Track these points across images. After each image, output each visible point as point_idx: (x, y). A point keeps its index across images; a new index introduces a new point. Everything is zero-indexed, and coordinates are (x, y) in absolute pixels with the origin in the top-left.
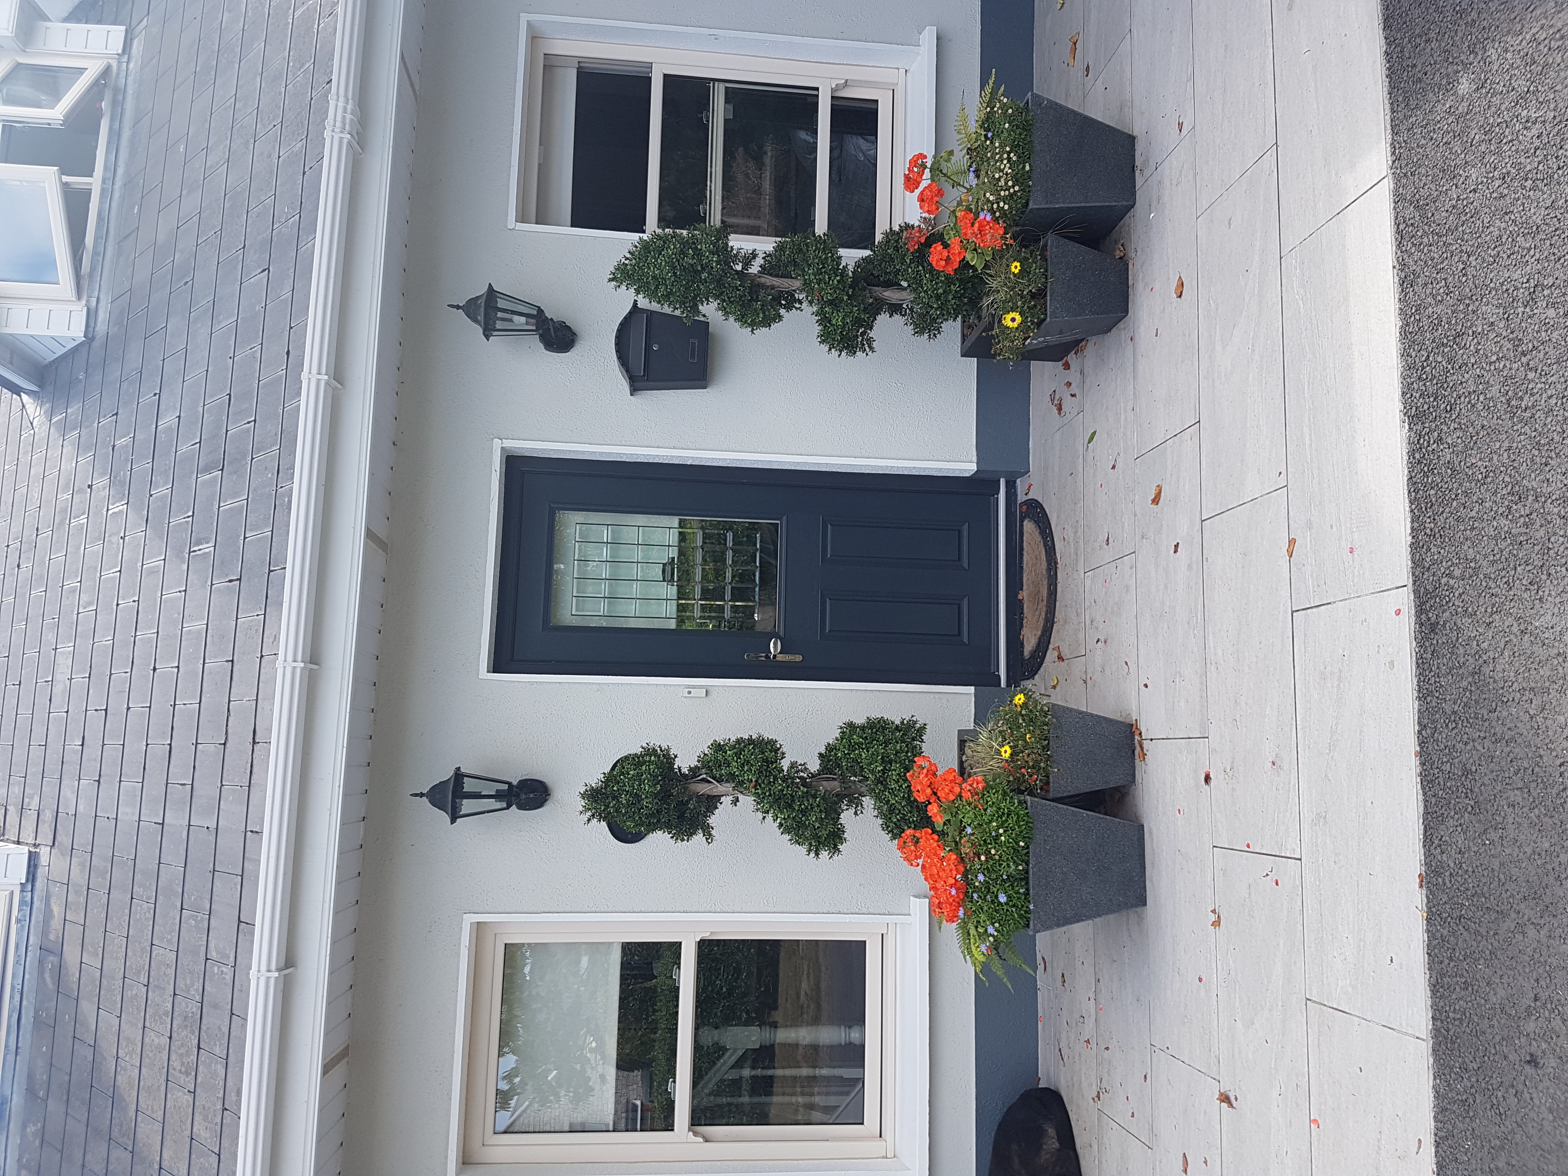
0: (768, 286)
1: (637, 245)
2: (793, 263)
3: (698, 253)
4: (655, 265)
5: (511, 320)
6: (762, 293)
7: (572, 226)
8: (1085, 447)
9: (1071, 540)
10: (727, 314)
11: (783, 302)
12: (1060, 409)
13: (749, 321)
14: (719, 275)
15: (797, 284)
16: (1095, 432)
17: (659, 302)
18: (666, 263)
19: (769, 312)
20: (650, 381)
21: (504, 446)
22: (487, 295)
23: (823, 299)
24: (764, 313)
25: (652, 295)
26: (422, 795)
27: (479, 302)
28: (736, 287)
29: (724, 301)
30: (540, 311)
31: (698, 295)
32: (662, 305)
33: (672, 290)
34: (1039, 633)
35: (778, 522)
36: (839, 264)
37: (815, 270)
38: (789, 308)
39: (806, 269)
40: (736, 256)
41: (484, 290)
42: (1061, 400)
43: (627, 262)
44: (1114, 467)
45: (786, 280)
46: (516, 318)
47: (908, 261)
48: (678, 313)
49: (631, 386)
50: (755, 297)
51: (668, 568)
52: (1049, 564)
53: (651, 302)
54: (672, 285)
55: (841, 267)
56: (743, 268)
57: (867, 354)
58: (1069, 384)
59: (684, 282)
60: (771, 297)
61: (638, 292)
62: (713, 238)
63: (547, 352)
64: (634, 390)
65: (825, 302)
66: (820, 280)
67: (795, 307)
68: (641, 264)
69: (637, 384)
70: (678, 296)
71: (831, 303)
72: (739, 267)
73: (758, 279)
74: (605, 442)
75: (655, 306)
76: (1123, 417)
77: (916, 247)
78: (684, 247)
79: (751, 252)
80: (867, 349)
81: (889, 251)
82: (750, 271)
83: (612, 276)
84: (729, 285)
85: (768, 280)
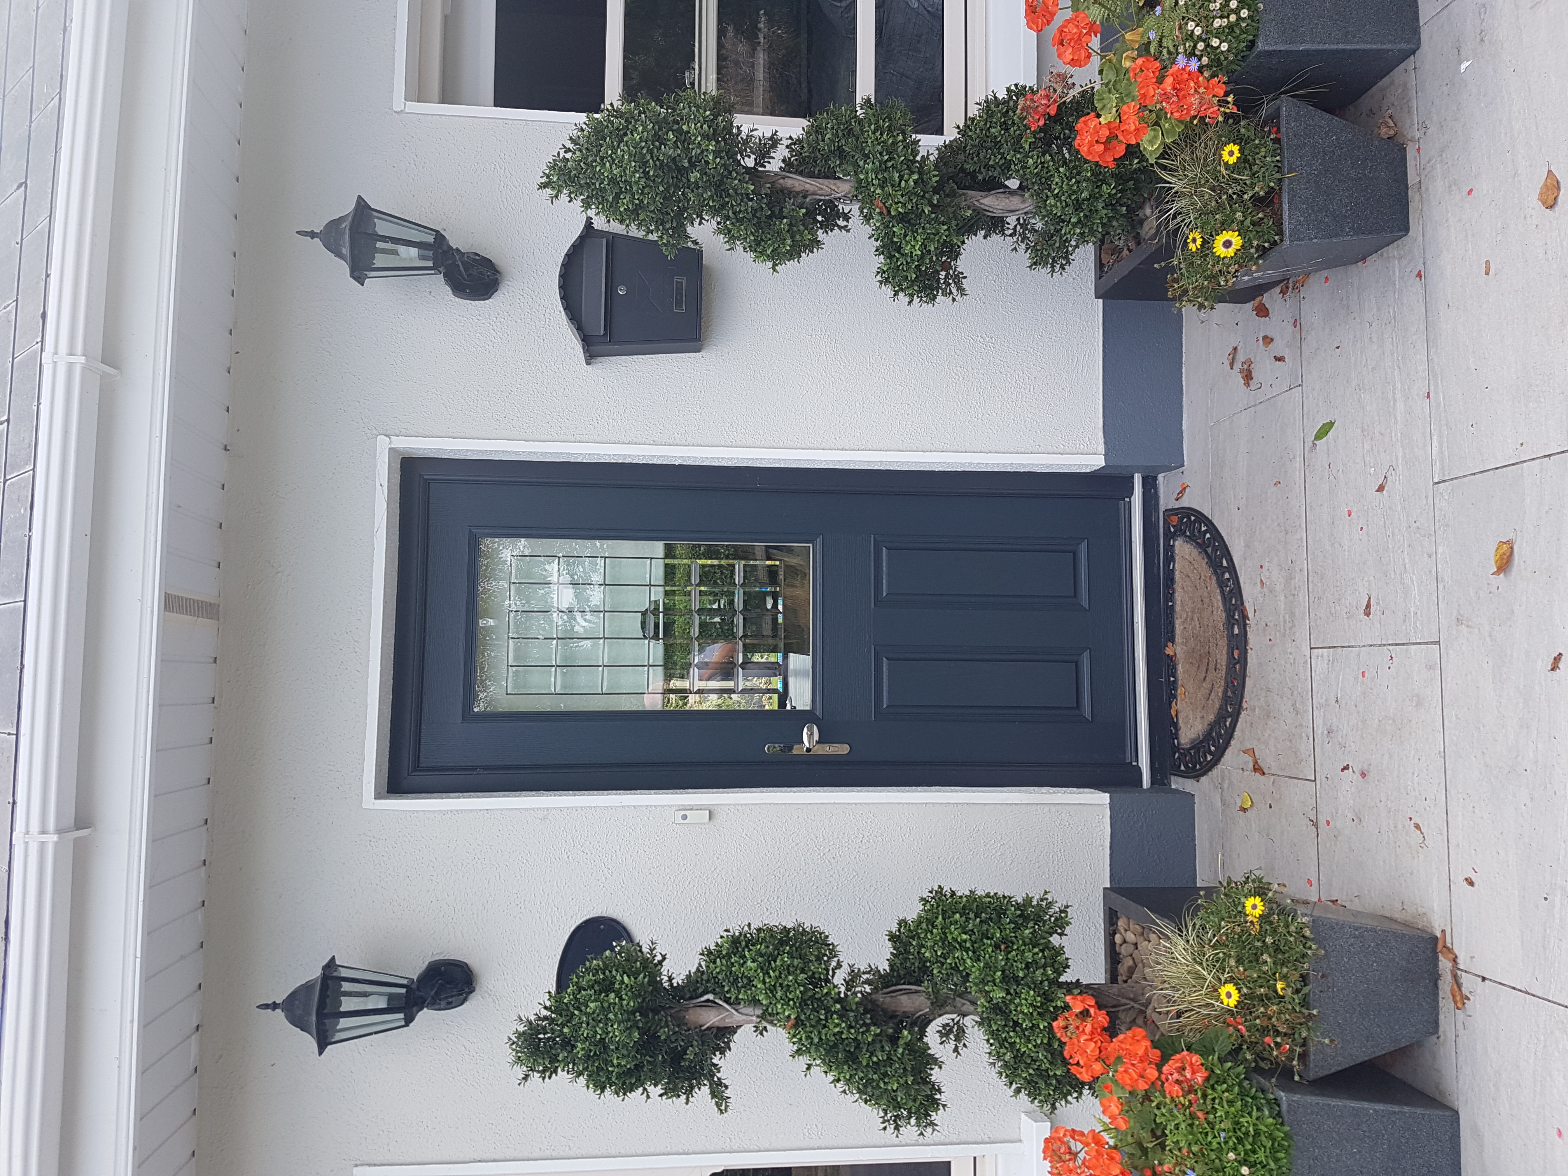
0: (798, 193)
1: (584, 126)
2: (837, 153)
3: (683, 138)
4: (614, 160)
5: (395, 253)
6: (789, 205)
7: (495, 106)
8: (1309, 444)
9: (1279, 588)
10: (732, 238)
11: (819, 218)
12: (1248, 376)
13: (769, 252)
14: (719, 174)
15: (843, 187)
16: (1331, 424)
17: (622, 222)
18: (630, 155)
19: (801, 235)
20: (616, 343)
21: (393, 446)
22: (355, 215)
23: (889, 212)
24: (792, 237)
25: (611, 209)
26: (274, 1006)
27: (344, 225)
28: (748, 195)
29: (727, 218)
30: (440, 237)
31: (685, 209)
32: (627, 226)
33: (642, 201)
34: (1211, 717)
35: (811, 545)
36: (915, 153)
37: (877, 163)
38: (829, 225)
39: (861, 163)
40: (746, 142)
41: (349, 207)
42: (1249, 362)
43: (568, 155)
44: (1381, 489)
45: (826, 181)
46: (402, 249)
47: (1027, 147)
48: (654, 237)
49: (586, 351)
50: (777, 212)
51: (651, 619)
52: (1230, 616)
53: (609, 221)
54: (642, 193)
55: (918, 158)
56: (756, 164)
57: (954, 300)
58: (1268, 340)
59: (661, 188)
60: (804, 211)
61: (587, 205)
62: (708, 113)
63: (457, 299)
64: (591, 356)
65: (893, 217)
66: (885, 180)
67: (838, 226)
68: (590, 159)
69: (595, 349)
70: (653, 211)
71: (902, 218)
72: (750, 162)
73: (781, 181)
74: (549, 437)
75: (616, 227)
76: (1400, 405)
77: (1041, 123)
78: (660, 129)
79: (769, 135)
80: (954, 290)
81: (993, 130)
82: (768, 167)
83: (544, 180)
84: (735, 191)
85: (797, 182)
